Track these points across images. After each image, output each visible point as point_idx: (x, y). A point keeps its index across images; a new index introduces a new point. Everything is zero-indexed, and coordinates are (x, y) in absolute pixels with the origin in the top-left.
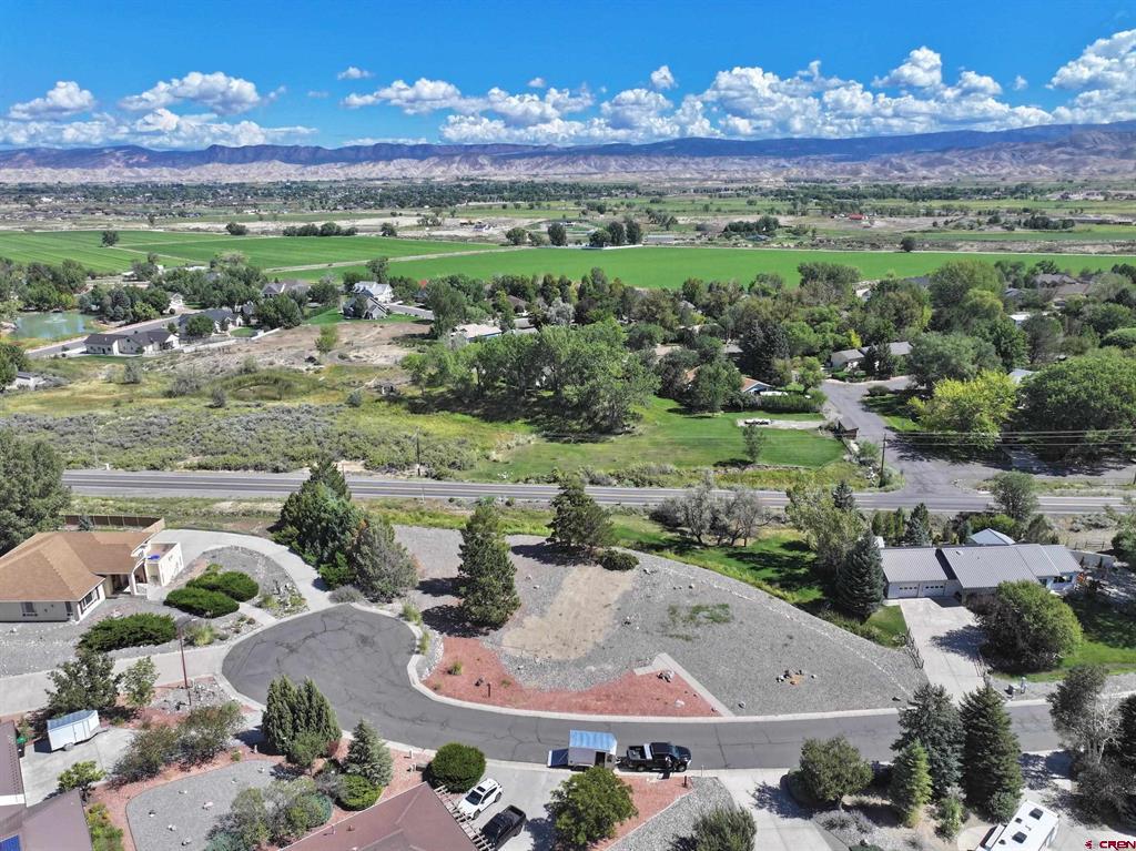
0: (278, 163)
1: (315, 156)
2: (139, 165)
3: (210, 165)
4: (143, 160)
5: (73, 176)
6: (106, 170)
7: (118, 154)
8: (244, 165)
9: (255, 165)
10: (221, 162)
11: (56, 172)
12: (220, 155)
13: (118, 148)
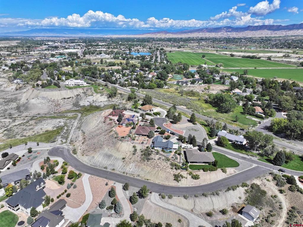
0: (266, 30)
1: (279, 28)
2: (229, 31)
3: (247, 31)
4: (230, 30)
5: (213, 35)
6: (221, 33)
7: (225, 29)
8: (256, 31)
9: (259, 31)
10: (250, 30)
11: (210, 33)
12: (250, 29)
13: (225, 27)
